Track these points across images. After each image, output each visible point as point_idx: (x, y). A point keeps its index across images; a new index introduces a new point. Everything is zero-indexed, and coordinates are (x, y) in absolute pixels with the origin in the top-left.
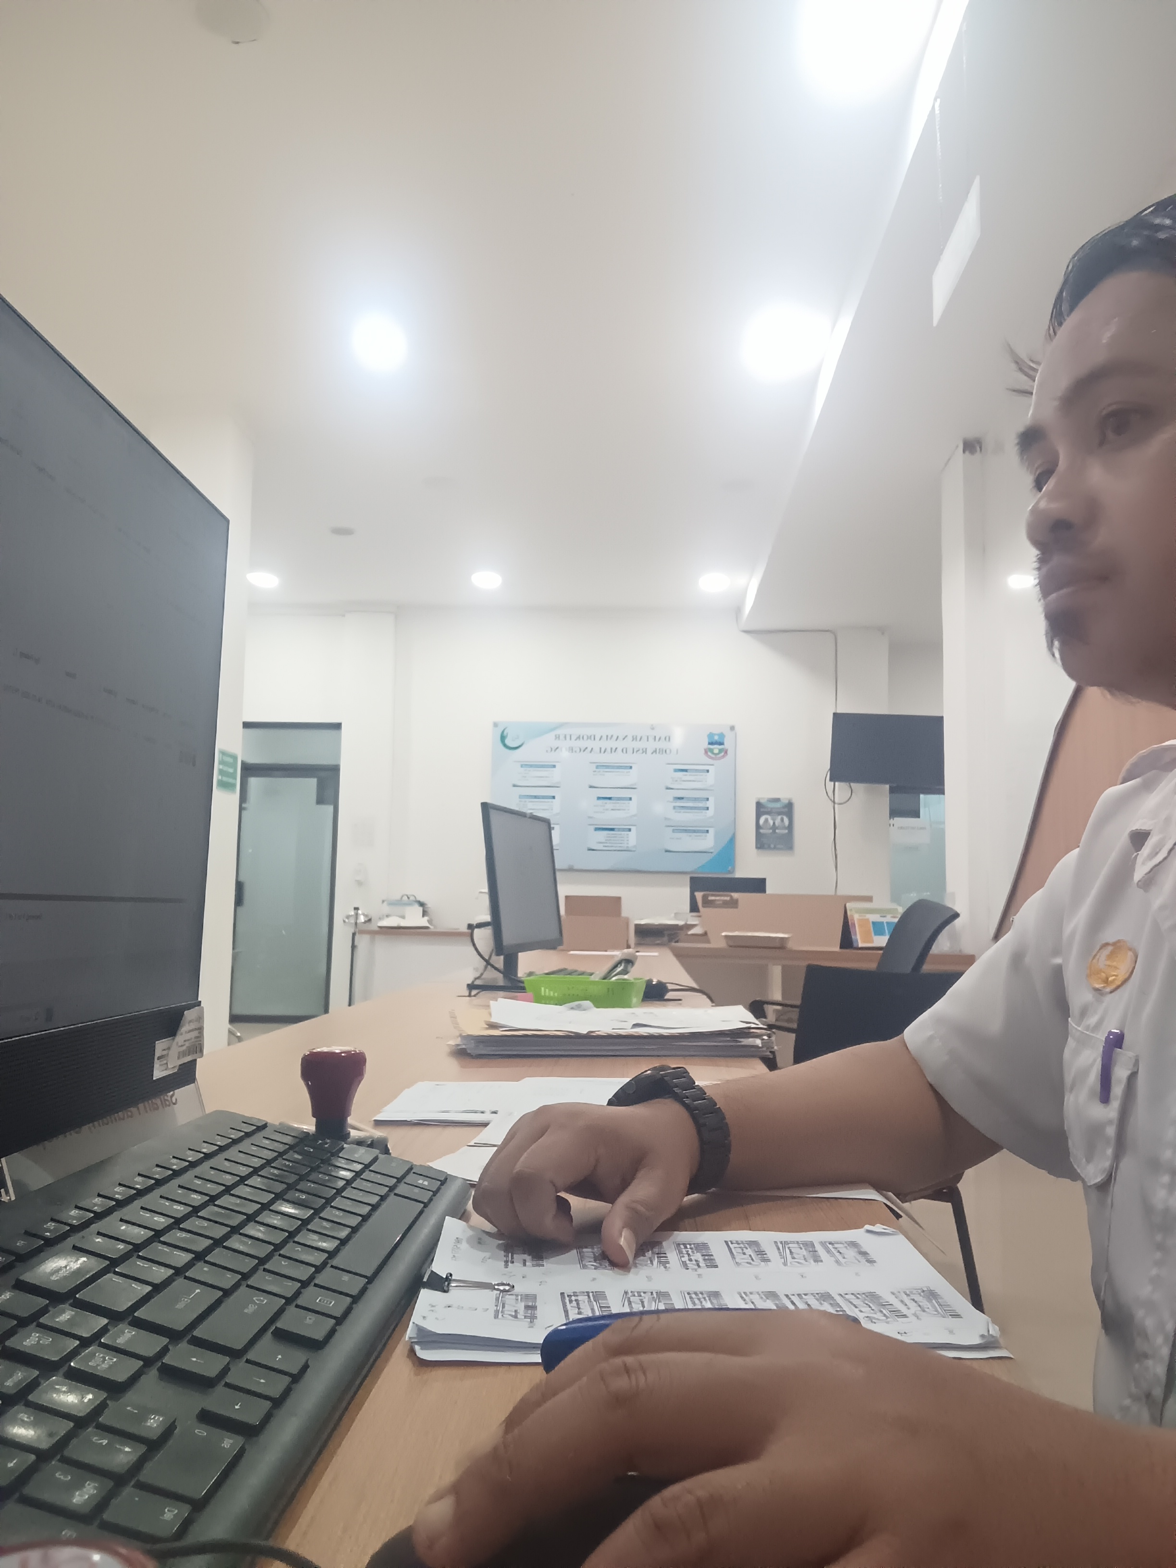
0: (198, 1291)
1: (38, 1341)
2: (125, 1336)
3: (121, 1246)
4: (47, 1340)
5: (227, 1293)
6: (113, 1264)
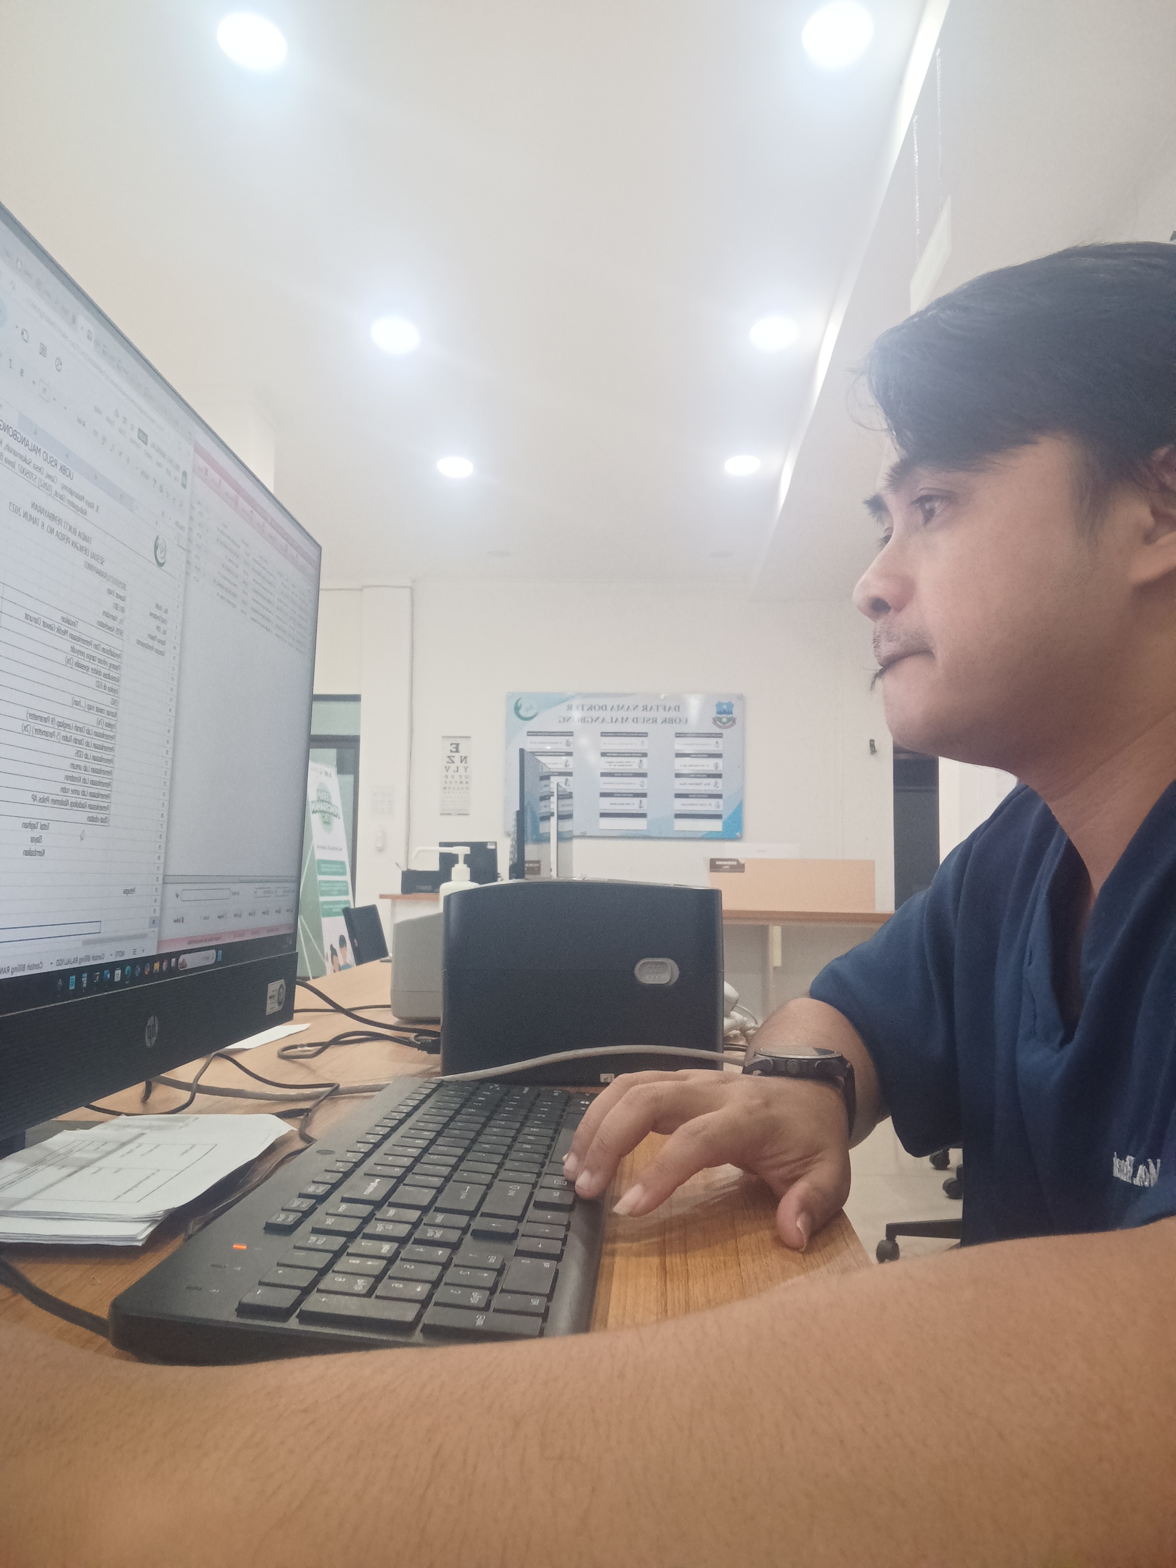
0: (468, 1187)
1: (384, 1227)
2: (440, 1218)
3: (397, 1169)
4: (390, 1226)
5: (489, 1186)
6: (400, 1180)
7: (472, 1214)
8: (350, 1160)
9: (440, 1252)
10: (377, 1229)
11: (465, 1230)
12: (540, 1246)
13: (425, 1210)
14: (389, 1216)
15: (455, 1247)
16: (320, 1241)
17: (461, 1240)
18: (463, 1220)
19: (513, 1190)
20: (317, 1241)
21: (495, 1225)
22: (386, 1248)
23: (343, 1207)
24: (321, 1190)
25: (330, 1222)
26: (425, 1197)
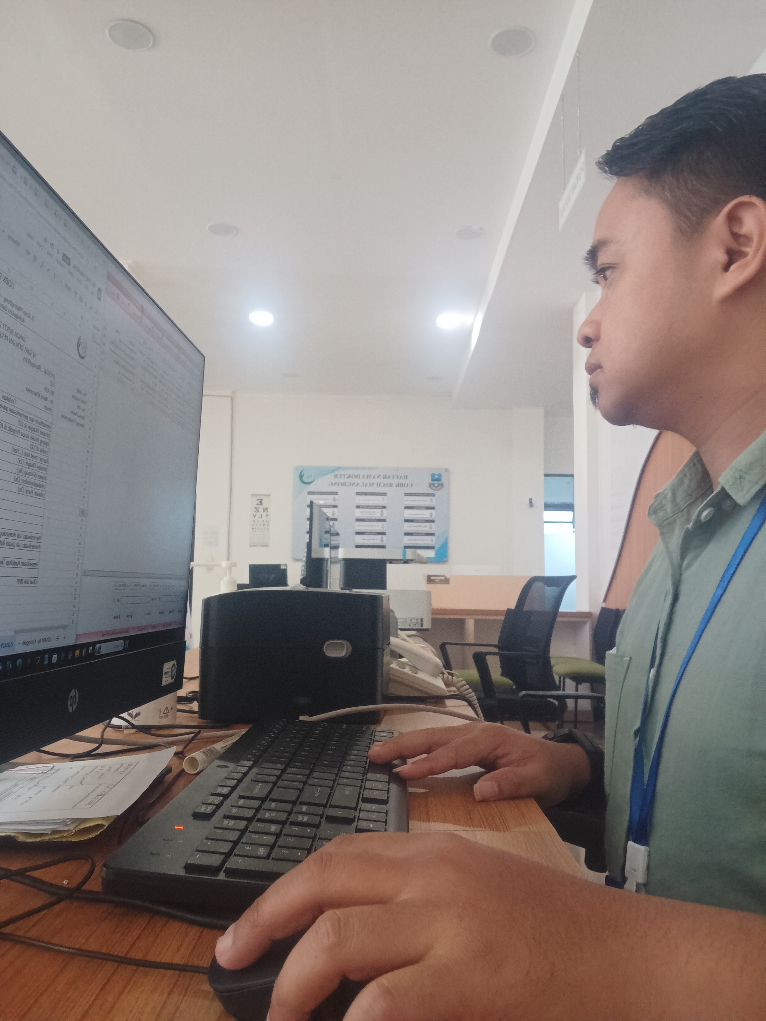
0: (319, 789)
1: (270, 815)
2: (304, 808)
3: (272, 777)
4: (273, 814)
5: (332, 788)
6: (275, 784)
7: (324, 806)
8: (241, 772)
9: (309, 830)
10: (266, 816)
11: (322, 816)
12: (371, 826)
13: (294, 803)
14: (272, 807)
15: (317, 826)
16: (231, 823)
17: (320, 822)
18: (320, 810)
19: (346, 790)
20: (228, 823)
21: (340, 813)
22: (274, 828)
23: (241, 802)
24: (225, 791)
25: (234, 811)
26: (292, 795)
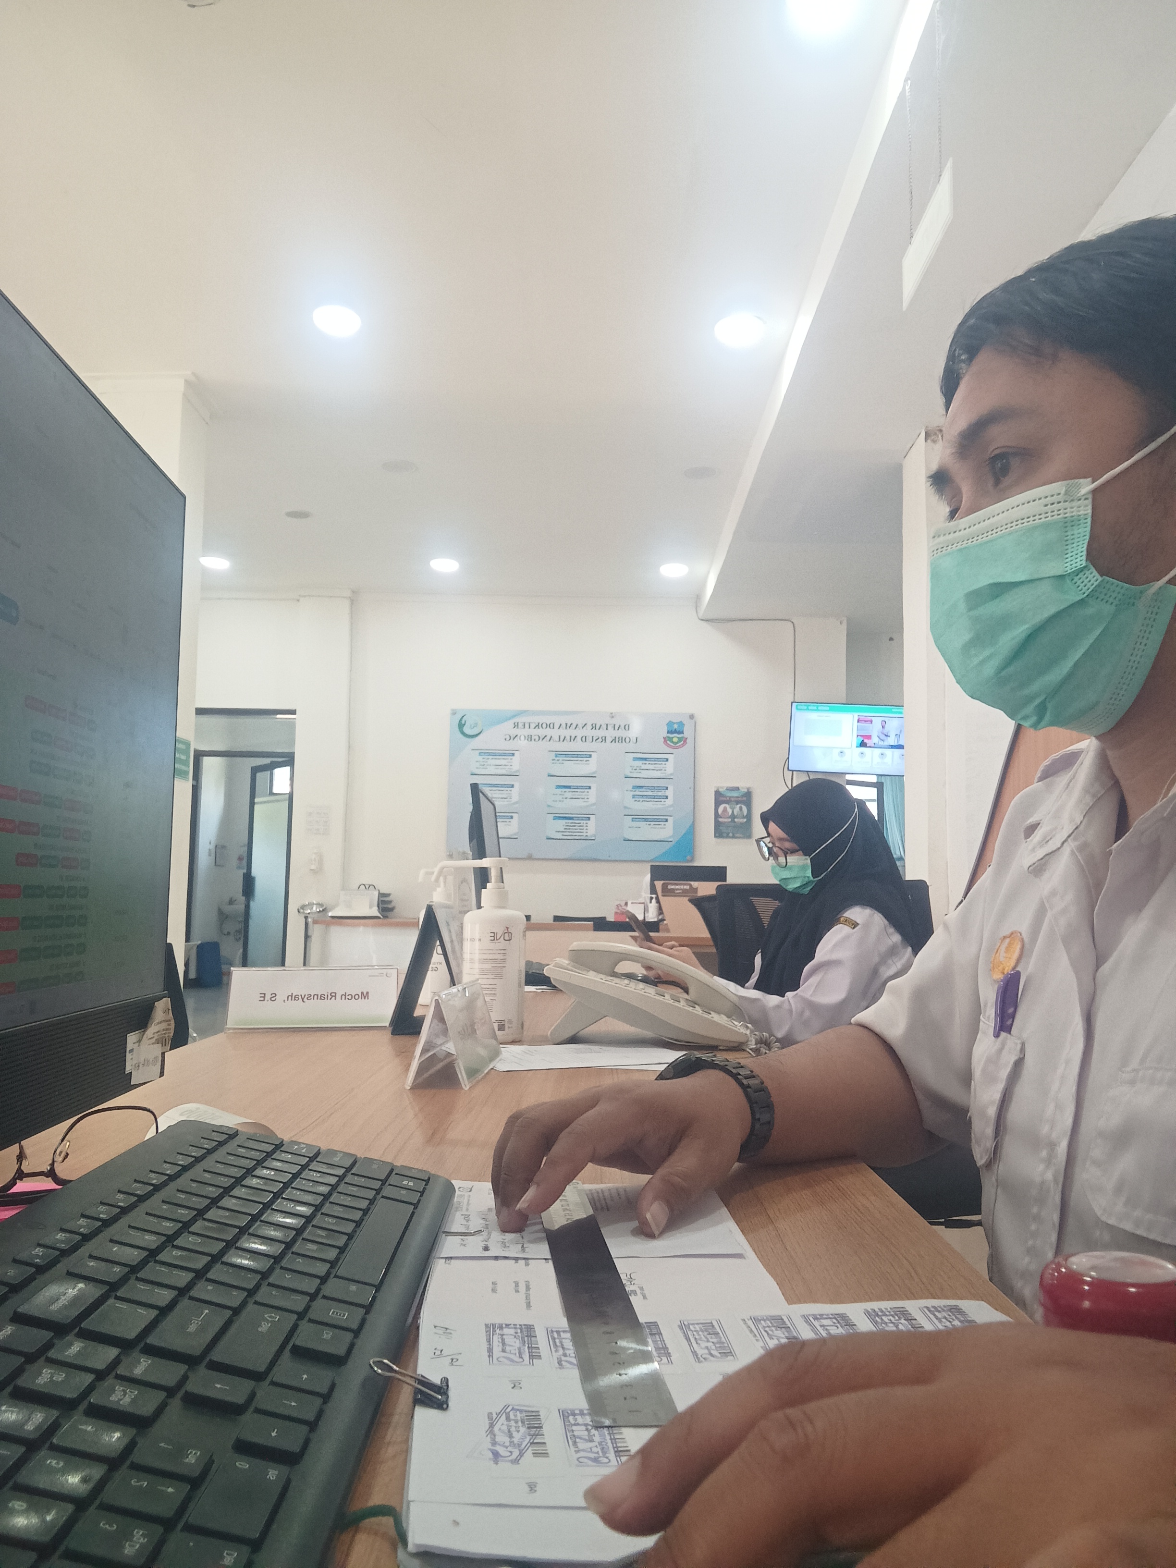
0: (207, 1311)
2: (142, 1366)
3: (117, 1269)
5: (236, 1311)
6: (112, 1288)
7: (193, 1363)
9: (117, 1435)
10: (39, 1380)
11: (171, 1392)
12: (274, 1434)
13: (127, 1347)
14: (69, 1356)
15: (144, 1426)
17: (158, 1413)
19: (268, 1323)
21: (220, 1386)
22: (36, 1421)
26: (137, 1323)
